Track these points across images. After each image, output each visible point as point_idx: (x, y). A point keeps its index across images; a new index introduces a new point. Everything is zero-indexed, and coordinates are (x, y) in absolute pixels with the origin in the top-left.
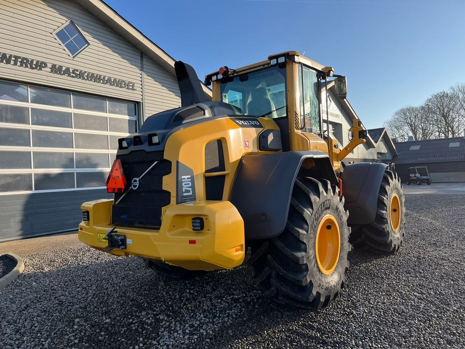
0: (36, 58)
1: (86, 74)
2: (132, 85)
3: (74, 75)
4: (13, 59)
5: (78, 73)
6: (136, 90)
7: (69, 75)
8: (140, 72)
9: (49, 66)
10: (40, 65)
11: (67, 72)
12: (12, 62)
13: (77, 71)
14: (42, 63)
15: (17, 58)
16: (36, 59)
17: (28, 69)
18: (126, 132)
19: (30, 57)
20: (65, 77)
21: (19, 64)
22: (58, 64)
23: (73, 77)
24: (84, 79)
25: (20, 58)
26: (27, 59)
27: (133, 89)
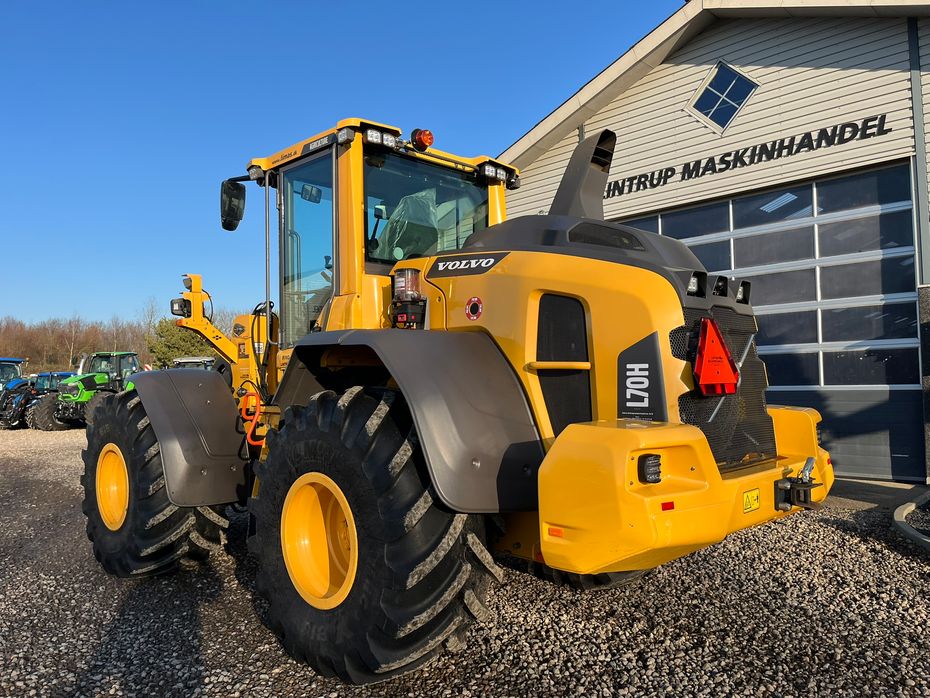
0: (655, 167)
1: (749, 153)
2: (876, 122)
3: (724, 166)
4: (627, 183)
5: (731, 158)
6: (890, 130)
7: (714, 171)
8: (907, 75)
9: (679, 169)
10: (666, 175)
11: (711, 166)
12: (626, 189)
13: (729, 154)
14: (668, 170)
15: (631, 180)
16: (657, 168)
17: (649, 191)
18: (871, 248)
19: (647, 171)
20: (708, 176)
21: (634, 187)
22: (691, 160)
23: (721, 170)
24: (744, 164)
25: (635, 178)
26: (645, 176)
27: (882, 131)
